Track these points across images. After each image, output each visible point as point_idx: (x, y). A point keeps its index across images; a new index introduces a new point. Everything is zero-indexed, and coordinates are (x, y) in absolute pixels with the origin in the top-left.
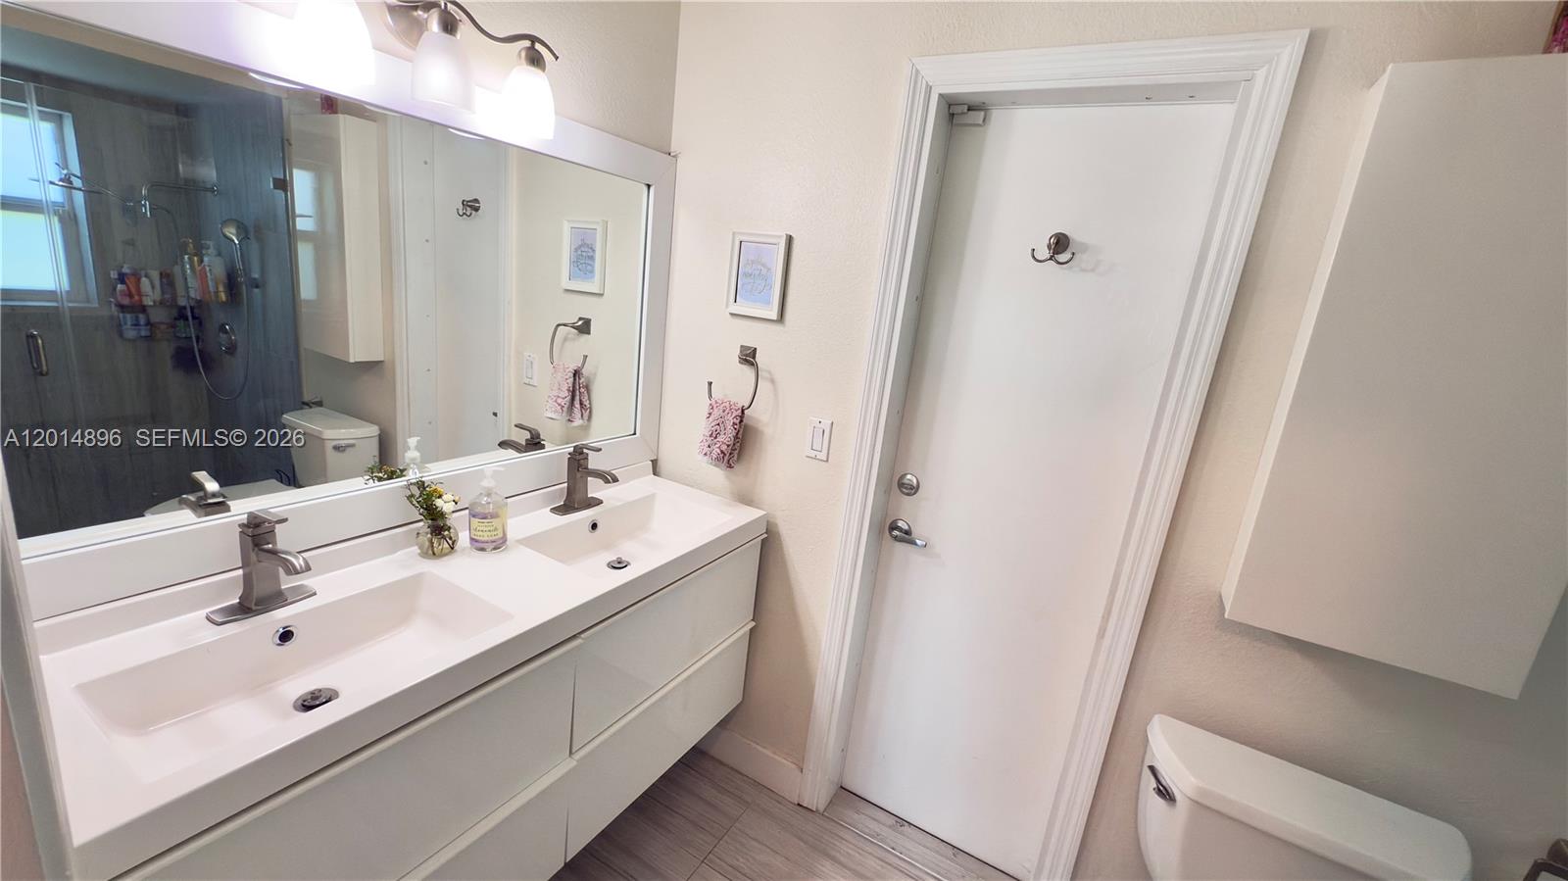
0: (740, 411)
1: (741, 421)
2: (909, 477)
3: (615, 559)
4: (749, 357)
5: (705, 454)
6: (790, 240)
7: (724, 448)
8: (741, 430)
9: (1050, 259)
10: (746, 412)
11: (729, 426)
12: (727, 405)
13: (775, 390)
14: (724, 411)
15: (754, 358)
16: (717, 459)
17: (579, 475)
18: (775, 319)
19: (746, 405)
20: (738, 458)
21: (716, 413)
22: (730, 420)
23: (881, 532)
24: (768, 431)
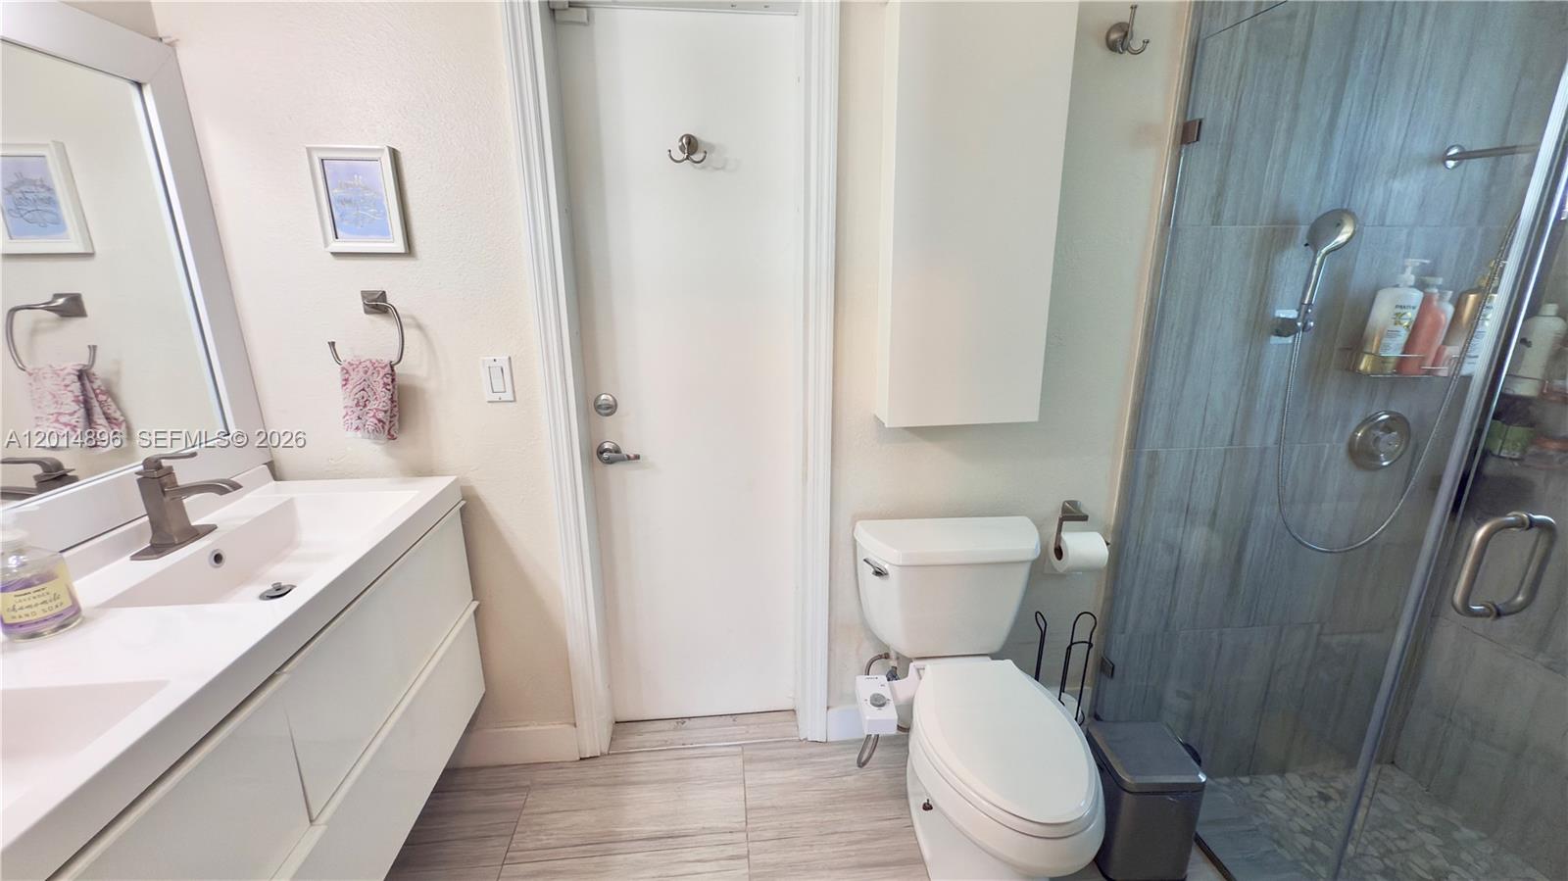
0: (388, 368)
1: (393, 380)
2: (603, 397)
4: (377, 304)
5: (357, 428)
6: (395, 155)
7: (381, 415)
8: (396, 392)
9: (687, 158)
10: (395, 368)
11: (379, 388)
12: (368, 363)
13: (426, 336)
14: (366, 372)
15: (385, 301)
16: (375, 430)
17: (165, 499)
18: (403, 251)
19: (395, 359)
20: (401, 426)
21: (355, 377)
22: (378, 382)
23: (591, 460)
24: (431, 386)
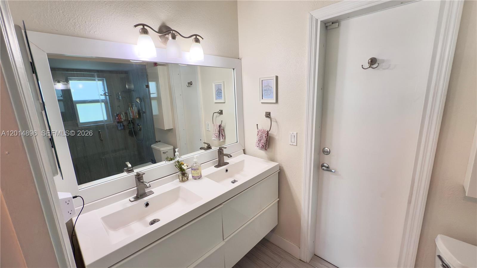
0: (267, 132)
1: (268, 135)
2: (326, 148)
3: (233, 180)
4: (268, 115)
5: (258, 146)
6: (277, 77)
7: (263, 144)
8: (268, 138)
9: (370, 67)
10: (269, 132)
11: (264, 137)
12: (263, 131)
13: (278, 125)
14: (262, 133)
15: (270, 115)
16: (261, 148)
17: (221, 156)
18: (275, 102)
19: (269, 130)
20: (268, 147)
21: (260, 133)
22: (264, 135)
23: (318, 168)
24: (277, 138)
